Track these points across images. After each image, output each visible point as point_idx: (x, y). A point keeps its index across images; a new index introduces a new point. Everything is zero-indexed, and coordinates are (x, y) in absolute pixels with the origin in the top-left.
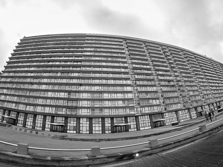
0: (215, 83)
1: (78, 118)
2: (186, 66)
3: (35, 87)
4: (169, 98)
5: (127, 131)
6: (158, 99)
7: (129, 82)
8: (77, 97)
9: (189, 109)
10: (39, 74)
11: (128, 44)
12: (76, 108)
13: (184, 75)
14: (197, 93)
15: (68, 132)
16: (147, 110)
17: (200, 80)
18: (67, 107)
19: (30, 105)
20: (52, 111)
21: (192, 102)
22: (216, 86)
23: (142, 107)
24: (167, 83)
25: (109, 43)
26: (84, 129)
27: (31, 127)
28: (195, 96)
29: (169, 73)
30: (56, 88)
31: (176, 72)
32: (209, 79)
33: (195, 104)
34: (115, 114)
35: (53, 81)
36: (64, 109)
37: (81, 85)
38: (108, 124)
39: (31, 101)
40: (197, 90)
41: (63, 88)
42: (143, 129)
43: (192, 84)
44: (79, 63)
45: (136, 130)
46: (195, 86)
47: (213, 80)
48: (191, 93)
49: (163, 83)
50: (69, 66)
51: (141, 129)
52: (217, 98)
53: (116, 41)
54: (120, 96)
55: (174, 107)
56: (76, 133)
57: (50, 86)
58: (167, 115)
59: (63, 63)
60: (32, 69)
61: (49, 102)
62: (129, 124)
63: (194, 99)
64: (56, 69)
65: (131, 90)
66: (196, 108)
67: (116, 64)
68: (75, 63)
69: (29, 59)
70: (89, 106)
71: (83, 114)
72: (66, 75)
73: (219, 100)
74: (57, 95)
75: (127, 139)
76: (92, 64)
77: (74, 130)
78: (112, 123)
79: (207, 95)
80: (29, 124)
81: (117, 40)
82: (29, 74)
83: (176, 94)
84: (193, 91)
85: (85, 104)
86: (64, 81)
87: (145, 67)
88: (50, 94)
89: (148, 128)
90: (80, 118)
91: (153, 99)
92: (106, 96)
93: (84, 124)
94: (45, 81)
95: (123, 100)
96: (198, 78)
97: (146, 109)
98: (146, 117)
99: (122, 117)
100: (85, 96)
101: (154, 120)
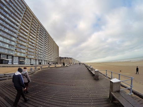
0: (51, 53)
2: (43, 39)
4: (29, 51)
5: (7, 63)
6: (25, 50)
7: (15, 35)
9: (36, 60)
13: (40, 43)
14: (41, 54)
16: (19, 54)
17: (45, 49)
21: (39, 57)
22: (51, 54)
23: (17, 52)
24: (31, 44)
28: (41, 55)
29: (34, 39)
31: (37, 40)
32: (49, 50)
33: (39, 58)
34: (3, 52)
40: (42, 53)
42: (15, 64)
43: (41, 49)
45: (11, 64)
46: (42, 50)
47: (51, 51)
48: (39, 53)
49: (30, 43)
51: (14, 64)
52: (49, 59)
53: (22, 6)
54: (8, 41)
55: (31, 57)
58: (26, 59)
62: (8, 60)
63: (39, 56)
66: (39, 60)
73: (49, 60)
78: (0, 57)
79: (46, 56)
83: (33, 51)
84: (41, 52)
87: (26, 30)
89: (17, 64)
91: (23, 49)
95: (10, 45)
96: (45, 47)
97: (19, 53)
98: (17, 57)
99: (6, 55)
101: (21, 61)
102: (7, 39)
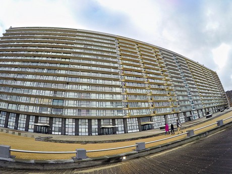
0: (205, 90)
1: (64, 119)
2: (177, 70)
3: (19, 83)
4: (158, 102)
5: (114, 133)
6: (147, 102)
7: (118, 83)
8: (63, 96)
9: (177, 114)
10: (23, 70)
11: (120, 44)
12: (62, 108)
13: (174, 79)
14: (186, 98)
15: (53, 133)
16: (135, 113)
17: (190, 86)
18: (53, 107)
19: (13, 103)
20: (36, 110)
21: (181, 106)
22: (206, 93)
23: (130, 109)
24: (157, 87)
25: (101, 41)
26: (70, 130)
27: (13, 128)
28: (184, 101)
29: (159, 77)
30: (42, 85)
31: (167, 76)
32: (199, 85)
33: (184, 109)
34: (102, 115)
35: (38, 77)
36: (49, 109)
37: (68, 83)
38: (95, 126)
39: (14, 99)
40: (186, 96)
41: (49, 86)
42: (131, 131)
43: (182, 89)
44: (67, 60)
45: (123, 132)
46: (186, 91)
47: (203, 86)
48: (181, 98)
49: (153, 86)
50: (56, 63)
51: (129, 132)
52: (206, 104)
53: (108, 40)
54: (108, 97)
55: (163, 111)
56: (62, 134)
57: (35, 83)
58: (155, 119)
59: (50, 59)
60: (17, 63)
61: (32, 100)
62: (116, 126)
63: (183, 103)
64: (42, 64)
65: (119, 92)
66: (185, 113)
67: (106, 64)
68: (63, 60)
69: (14, 53)
70: (75, 106)
71: (69, 114)
72: (52, 72)
73: (208, 106)
74: (42, 93)
75: (114, 141)
76: (82, 61)
77: (59, 131)
78: (99, 125)
79: (197, 100)
80: (11, 124)
81: (109, 38)
82: (13, 69)
83: (165, 98)
84: (183, 96)
85: (71, 103)
86: (51, 78)
87: (136, 68)
88: (34, 92)
89: (136, 131)
90: (65, 119)
91: (142, 102)
92: (93, 96)
93: (70, 124)
94: (30, 77)
95: (112, 101)
96: (188, 83)
97: (135, 111)
98: (134, 119)
99: (109, 119)
100: (71, 95)
101: (143, 123)
102: (105, 93)
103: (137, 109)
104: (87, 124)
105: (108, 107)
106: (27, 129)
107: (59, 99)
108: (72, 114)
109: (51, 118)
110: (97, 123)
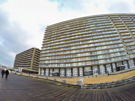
3: (68, 52)
5: (124, 69)
7: (120, 41)
8: (96, 54)
10: (68, 45)
12: (97, 60)
15: (94, 74)
18: (92, 61)
19: (68, 63)
23: (130, 55)
25: (101, 20)
26: (103, 71)
30: (82, 51)
34: (117, 60)
35: (78, 47)
36: (90, 62)
37: (96, 47)
38: (114, 67)
39: (68, 61)
41: (86, 50)
42: (131, 67)
44: (90, 35)
45: (128, 68)
50: (85, 37)
51: (130, 67)
54: (117, 50)
56: (99, 74)
57: (78, 50)
59: (81, 36)
60: (62, 43)
61: (79, 60)
62: (124, 65)
64: (78, 40)
65: (122, 46)
67: (110, 32)
68: (88, 35)
69: (57, 38)
70: (103, 58)
71: (101, 63)
72: (85, 42)
74: (84, 55)
76: (98, 34)
77: (97, 73)
78: (116, 66)
81: (105, 17)
82: (61, 46)
85: (101, 57)
86: (86, 46)
88: (79, 55)
89: (133, 67)
90: (99, 65)
92: (111, 51)
93: (102, 68)
94: (74, 48)
95: (120, 52)
97: (132, 55)
98: (132, 60)
99: (120, 62)
100: (100, 53)
102: (115, 48)
103: (132, 54)
104: (110, 66)
105: (119, 55)
106: (79, 75)
107: (94, 56)
108: (103, 63)
109: (91, 67)
110: (115, 65)
